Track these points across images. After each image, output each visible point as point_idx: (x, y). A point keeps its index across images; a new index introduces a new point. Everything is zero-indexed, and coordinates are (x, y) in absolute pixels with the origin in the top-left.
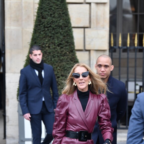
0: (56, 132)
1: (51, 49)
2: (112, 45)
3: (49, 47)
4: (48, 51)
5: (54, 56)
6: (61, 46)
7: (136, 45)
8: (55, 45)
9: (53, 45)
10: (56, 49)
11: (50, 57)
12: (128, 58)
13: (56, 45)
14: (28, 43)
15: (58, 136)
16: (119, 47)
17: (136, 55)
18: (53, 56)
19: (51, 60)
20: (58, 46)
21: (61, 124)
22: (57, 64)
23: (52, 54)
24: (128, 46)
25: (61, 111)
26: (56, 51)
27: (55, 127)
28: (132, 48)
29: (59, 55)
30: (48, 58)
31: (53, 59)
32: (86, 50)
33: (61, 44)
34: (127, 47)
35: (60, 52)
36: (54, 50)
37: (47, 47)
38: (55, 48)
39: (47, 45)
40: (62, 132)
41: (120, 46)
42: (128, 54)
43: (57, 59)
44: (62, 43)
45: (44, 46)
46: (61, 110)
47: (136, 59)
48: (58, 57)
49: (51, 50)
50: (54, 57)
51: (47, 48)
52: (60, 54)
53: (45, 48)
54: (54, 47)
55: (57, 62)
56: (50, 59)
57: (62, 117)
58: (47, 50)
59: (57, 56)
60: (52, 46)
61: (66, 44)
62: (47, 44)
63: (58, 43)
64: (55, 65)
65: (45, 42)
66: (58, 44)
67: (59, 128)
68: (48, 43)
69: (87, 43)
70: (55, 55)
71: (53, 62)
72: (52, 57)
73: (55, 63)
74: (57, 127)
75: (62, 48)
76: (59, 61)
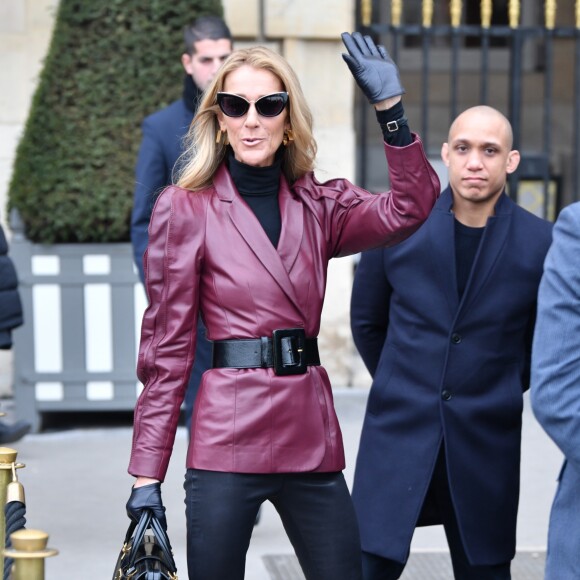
0: (155, 350)
1: (135, 33)
2: (366, 21)
3: (128, 25)
4: (125, 41)
5: (149, 59)
6: (175, 21)
7: (456, 21)
8: (150, 18)
9: (143, 17)
10: (155, 34)
11: (131, 63)
12: (425, 71)
13: (155, 17)
14: (49, 8)
15: (165, 371)
16: (392, 29)
17: (455, 59)
18: (143, 59)
19: (136, 75)
20: (164, 20)
21: (176, 315)
22: (158, 91)
23: (138, 52)
24: (427, 22)
25: (173, 255)
26: (155, 40)
27: (150, 329)
28: (441, 31)
29: (165, 55)
30: (124, 69)
31: (143, 72)
32: (270, 40)
33: (172, 14)
34: (423, 29)
35: (169, 45)
36: (146, 38)
37: (119, 24)
38: (149, 30)
39: (121, 18)
40: (182, 353)
41: (396, 22)
42: (425, 56)
43: (157, 70)
44: (176, 10)
45: (108, 20)
46: (173, 251)
47: (454, 74)
48: (163, 62)
49: (135, 38)
50: (147, 65)
51: (121, 30)
52: (170, 51)
53: (113, 30)
54: (147, 24)
55: (157, 83)
56: (131, 72)
57: (179, 282)
58: (120, 37)
59: (157, 62)
60: (140, 23)
61: (193, 14)
62: (118, 13)
63: (162, 8)
64: (151, 93)
65: (113, 7)
66: (162, 13)
67: (165, 332)
68: (125, 10)
69: (270, 12)
70: (149, 54)
71: (145, 84)
72: (140, 64)
73: (152, 87)
74: (160, 330)
75: (177, 28)
76: (167, 80)
